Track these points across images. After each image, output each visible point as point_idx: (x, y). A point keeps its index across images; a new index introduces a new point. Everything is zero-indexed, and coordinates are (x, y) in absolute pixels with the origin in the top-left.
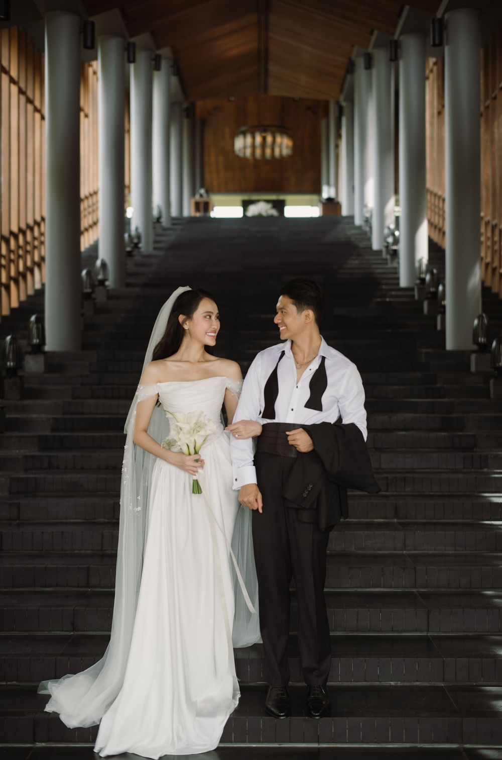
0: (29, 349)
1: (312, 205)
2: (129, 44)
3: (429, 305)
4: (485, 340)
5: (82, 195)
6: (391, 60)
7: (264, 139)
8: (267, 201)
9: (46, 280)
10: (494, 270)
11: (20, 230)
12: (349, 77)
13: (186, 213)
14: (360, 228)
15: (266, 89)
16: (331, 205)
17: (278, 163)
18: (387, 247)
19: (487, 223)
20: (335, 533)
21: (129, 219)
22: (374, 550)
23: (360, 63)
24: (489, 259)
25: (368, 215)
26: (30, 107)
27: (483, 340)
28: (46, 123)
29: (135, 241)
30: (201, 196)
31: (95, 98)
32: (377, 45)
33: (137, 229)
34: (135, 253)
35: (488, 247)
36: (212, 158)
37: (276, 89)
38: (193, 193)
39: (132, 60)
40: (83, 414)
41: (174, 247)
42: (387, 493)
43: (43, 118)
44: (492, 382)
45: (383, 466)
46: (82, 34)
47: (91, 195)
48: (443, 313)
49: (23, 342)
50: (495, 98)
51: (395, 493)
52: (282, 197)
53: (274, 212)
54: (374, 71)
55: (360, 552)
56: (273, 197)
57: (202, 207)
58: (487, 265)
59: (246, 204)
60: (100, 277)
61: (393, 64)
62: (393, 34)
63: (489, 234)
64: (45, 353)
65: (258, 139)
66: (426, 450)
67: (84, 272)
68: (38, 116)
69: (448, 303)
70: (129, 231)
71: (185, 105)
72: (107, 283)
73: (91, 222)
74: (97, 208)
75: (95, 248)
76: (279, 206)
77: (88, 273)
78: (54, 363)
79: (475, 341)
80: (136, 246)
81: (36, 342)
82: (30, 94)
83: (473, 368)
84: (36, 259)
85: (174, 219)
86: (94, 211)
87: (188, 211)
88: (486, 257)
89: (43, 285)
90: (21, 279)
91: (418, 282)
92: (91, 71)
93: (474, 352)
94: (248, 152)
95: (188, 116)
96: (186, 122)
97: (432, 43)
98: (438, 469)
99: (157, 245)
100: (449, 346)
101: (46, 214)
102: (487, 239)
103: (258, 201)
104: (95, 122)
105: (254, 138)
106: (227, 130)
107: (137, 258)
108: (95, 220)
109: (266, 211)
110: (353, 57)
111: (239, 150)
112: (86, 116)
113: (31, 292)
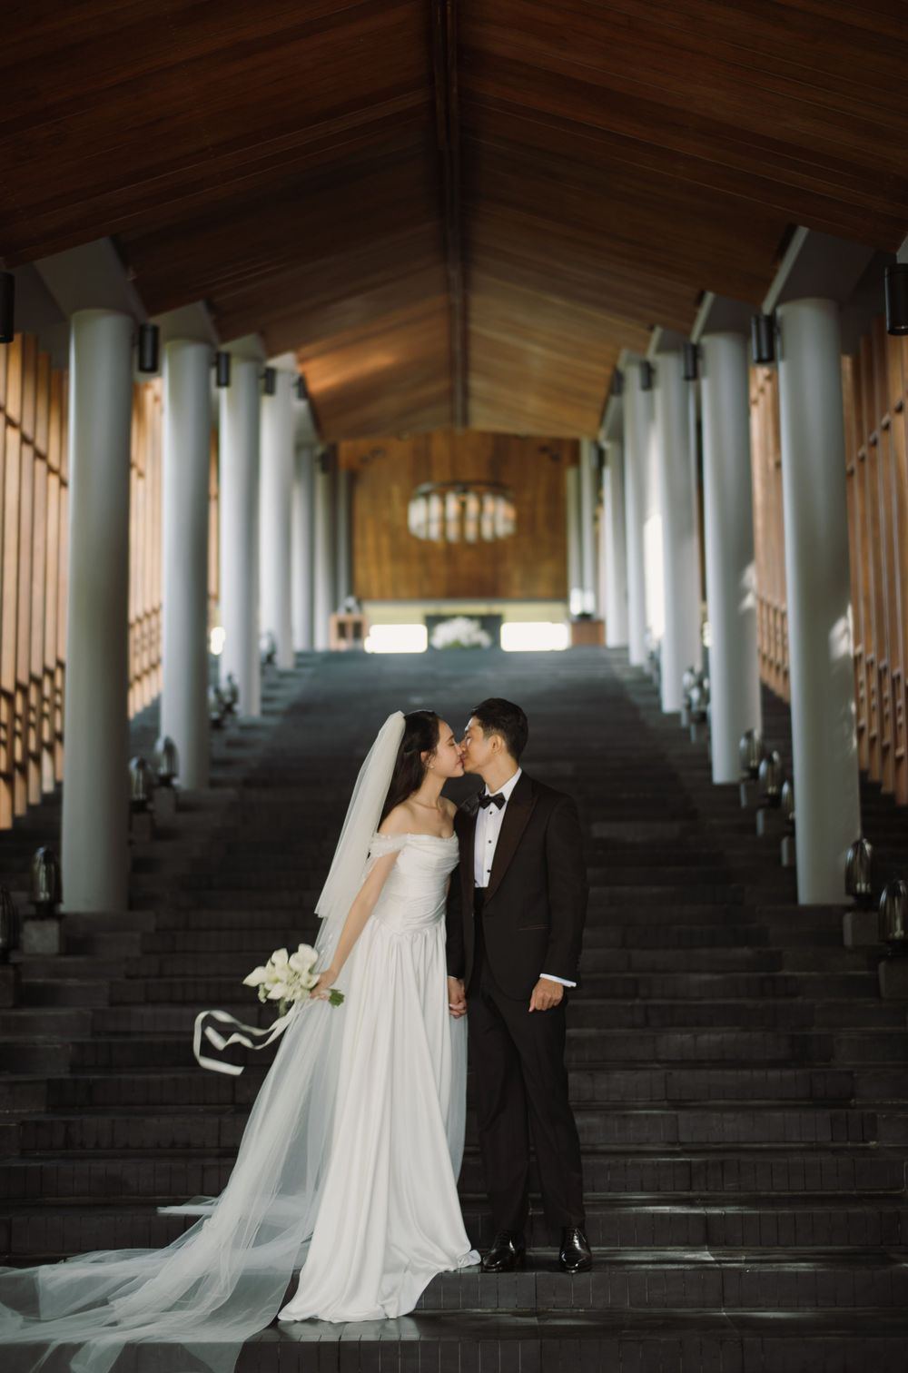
0: (32, 910)
1: (554, 621)
2: (218, 355)
3: (766, 817)
4: (868, 886)
5: (132, 617)
6: (687, 378)
7: (463, 505)
8: (471, 617)
9: (64, 775)
10: (885, 750)
11: (18, 686)
12: (614, 400)
13: (321, 645)
14: (639, 670)
15: (465, 419)
16: (587, 625)
17: (490, 550)
18: (689, 707)
19: (870, 665)
20: (593, 1274)
21: (217, 657)
22: (666, 1307)
23: (634, 376)
24: (875, 731)
25: (653, 646)
26: (40, 466)
27: (863, 887)
28: (70, 494)
29: (228, 699)
30: (349, 610)
31: (156, 444)
32: (662, 349)
33: (230, 678)
34: (227, 722)
35: (872, 710)
36: (368, 540)
37: (484, 420)
38: (334, 605)
39: (224, 382)
40: (128, 1034)
41: (299, 709)
42: (691, 1194)
43: (63, 483)
44: (882, 965)
45: (683, 1138)
46: (137, 348)
47: (147, 615)
48: (792, 834)
49: (19, 897)
50: (875, 443)
51: (705, 1194)
52: (496, 608)
53: (483, 638)
54: (658, 393)
55: (641, 1310)
56: (481, 608)
57: (350, 631)
58: (873, 741)
59: (432, 622)
60: (163, 770)
61: (692, 384)
62: (688, 333)
63: (874, 685)
64: (61, 918)
65: (453, 506)
66: (763, 1102)
67: (133, 764)
68: (54, 480)
69: (800, 815)
70: (217, 680)
71: (319, 450)
72: (176, 782)
73: (146, 664)
74: (159, 638)
75: (153, 711)
76: (491, 624)
77: (141, 765)
78: (78, 937)
79: (850, 889)
80: (228, 709)
81: (45, 897)
82: (40, 444)
83: (848, 940)
84: (46, 736)
85: (299, 655)
86: (151, 643)
87: (326, 639)
88: (870, 727)
89: (58, 785)
90: (17, 774)
91: (746, 774)
92: (149, 396)
93: (849, 909)
94: (434, 531)
95: (325, 469)
96: (320, 480)
97: (755, 356)
98: (785, 1142)
99: (269, 706)
100: (805, 896)
101: (65, 656)
102: (871, 694)
103: (453, 617)
104: (157, 484)
105: (444, 503)
106: (396, 491)
107: (232, 732)
108: (154, 659)
109: (469, 636)
110: (621, 364)
111: (419, 527)
112: (141, 475)
113: (34, 798)
